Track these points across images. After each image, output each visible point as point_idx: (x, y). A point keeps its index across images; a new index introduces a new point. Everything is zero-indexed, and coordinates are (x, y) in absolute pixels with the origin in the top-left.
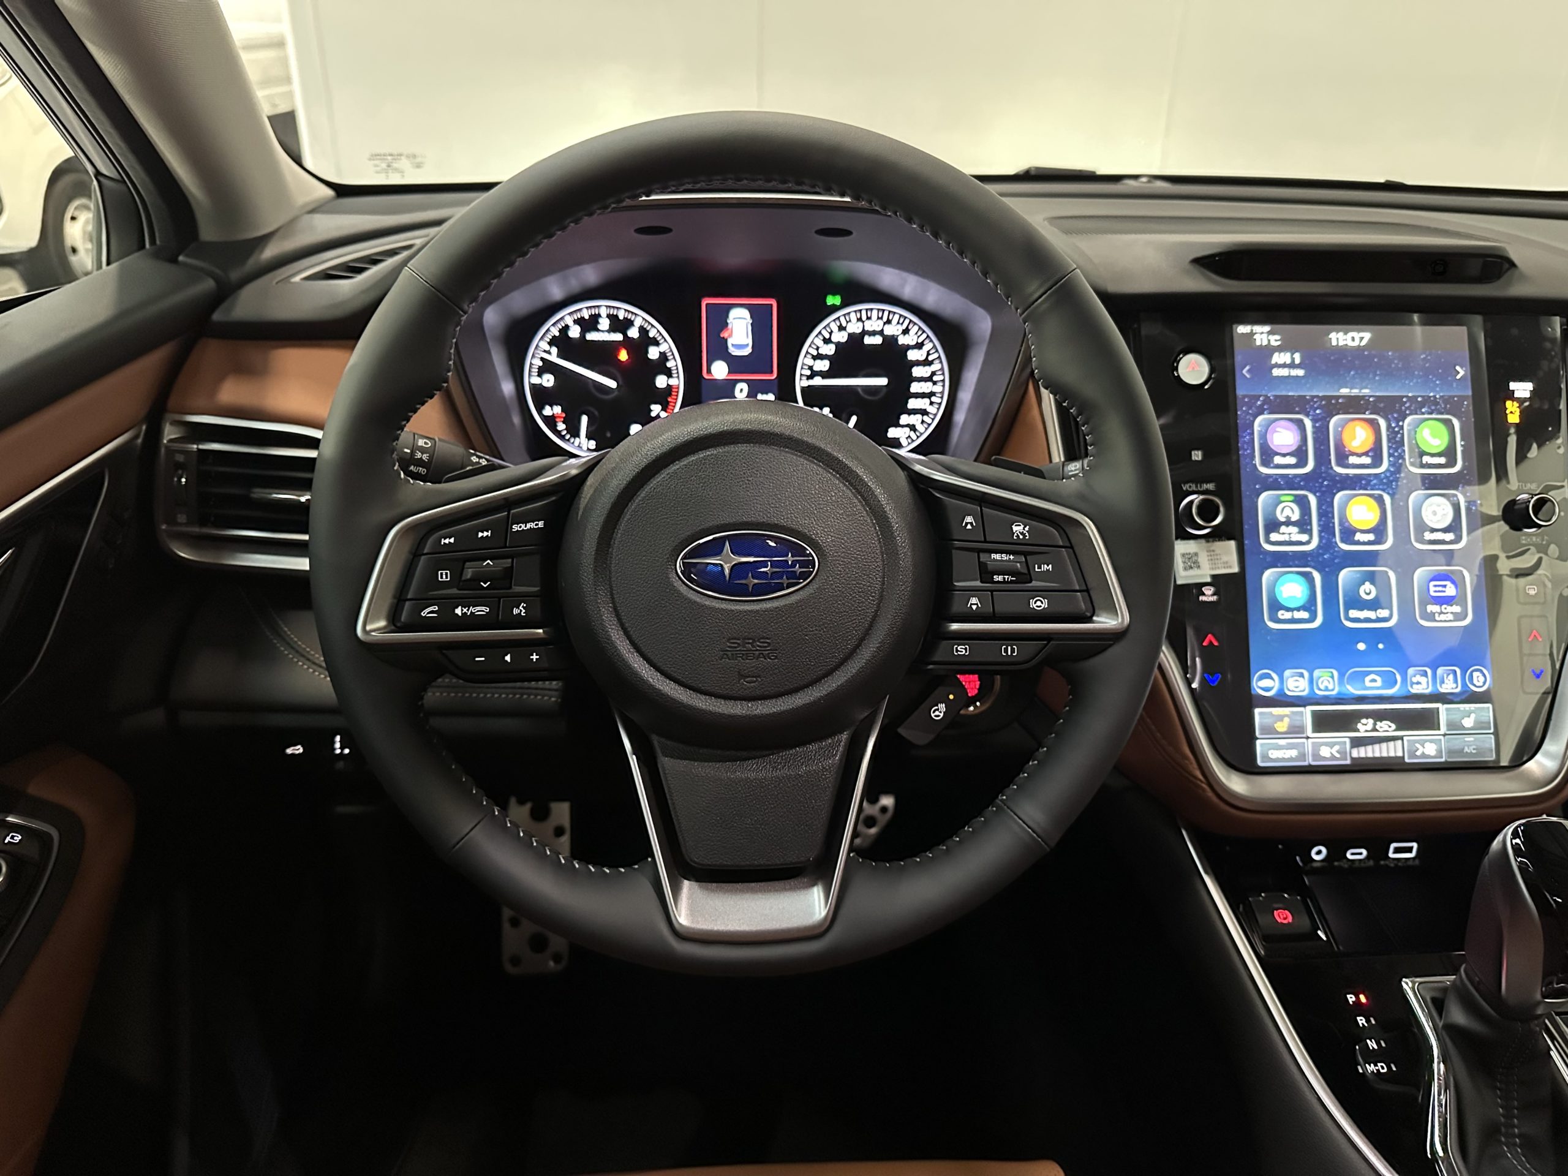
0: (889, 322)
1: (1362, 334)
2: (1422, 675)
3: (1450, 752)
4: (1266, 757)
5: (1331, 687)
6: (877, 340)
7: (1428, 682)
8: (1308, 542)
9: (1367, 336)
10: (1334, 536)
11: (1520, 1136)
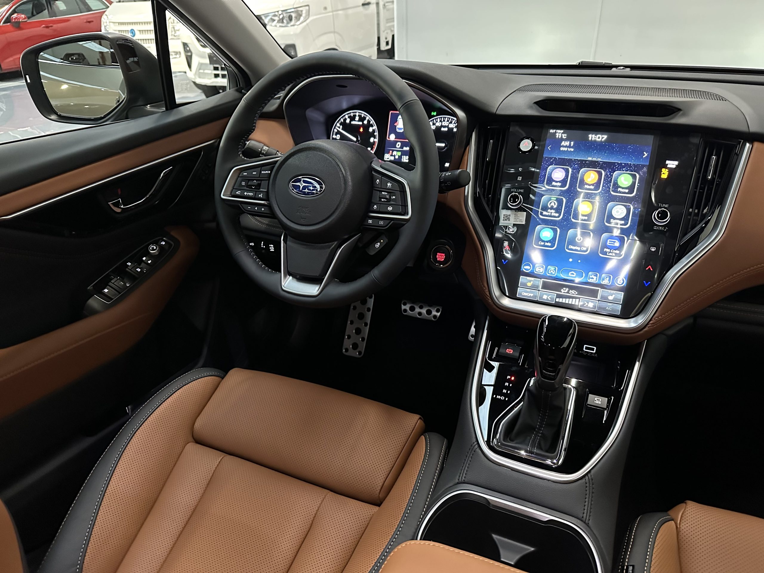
0: (451, 123)
1: (603, 136)
2: (594, 276)
3: (600, 308)
4: (520, 294)
5: (554, 273)
6: (446, 129)
7: (597, 279)
8: (559, 217)
9: (605, 137)
10: (570, 215)
11: (542, 433)
